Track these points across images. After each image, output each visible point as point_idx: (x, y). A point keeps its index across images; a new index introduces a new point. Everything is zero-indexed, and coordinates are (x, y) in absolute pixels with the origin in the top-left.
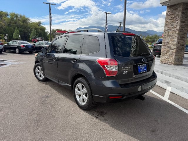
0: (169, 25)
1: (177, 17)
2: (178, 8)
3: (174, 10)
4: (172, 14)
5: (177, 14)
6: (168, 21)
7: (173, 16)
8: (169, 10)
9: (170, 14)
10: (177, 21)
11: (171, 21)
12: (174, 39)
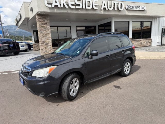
0: (42, 28)
1: (47, 24)
2: (47, 18)
3: (43, 18)
4: (43, 21)
5: (46, 21)
6: (40, 26)
7: (44, 23)
8: (39, 18)
9: (41, 20)
10: (48, 27)
11: (43, 26)
12: (49, 39)
